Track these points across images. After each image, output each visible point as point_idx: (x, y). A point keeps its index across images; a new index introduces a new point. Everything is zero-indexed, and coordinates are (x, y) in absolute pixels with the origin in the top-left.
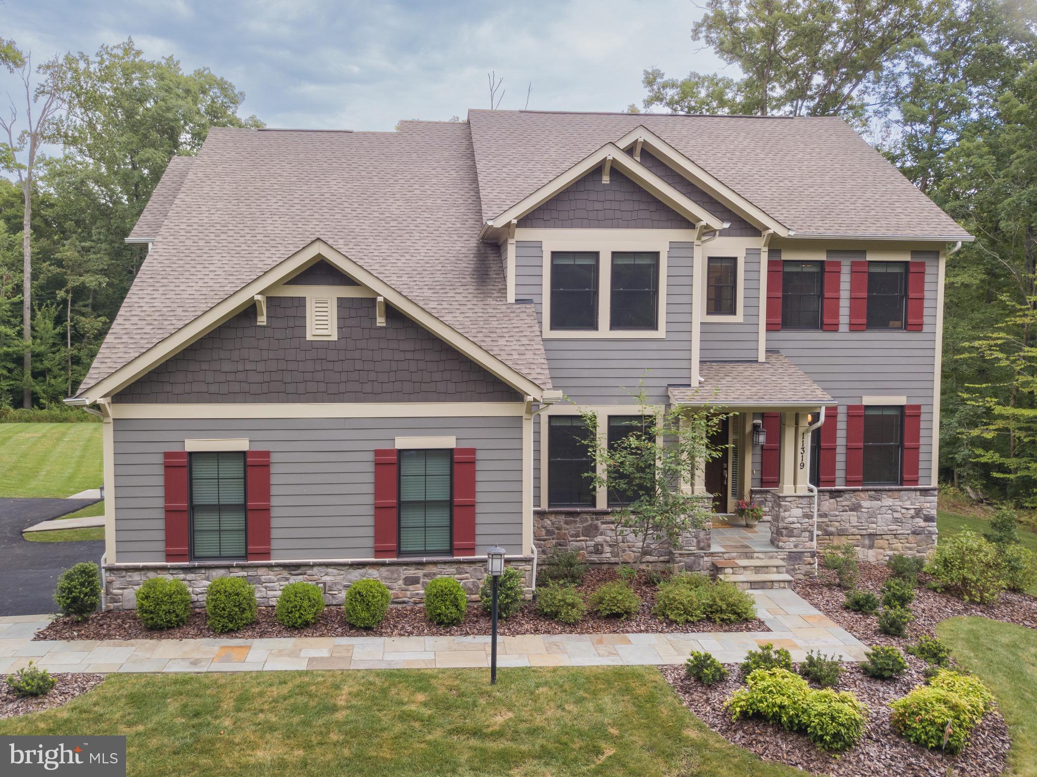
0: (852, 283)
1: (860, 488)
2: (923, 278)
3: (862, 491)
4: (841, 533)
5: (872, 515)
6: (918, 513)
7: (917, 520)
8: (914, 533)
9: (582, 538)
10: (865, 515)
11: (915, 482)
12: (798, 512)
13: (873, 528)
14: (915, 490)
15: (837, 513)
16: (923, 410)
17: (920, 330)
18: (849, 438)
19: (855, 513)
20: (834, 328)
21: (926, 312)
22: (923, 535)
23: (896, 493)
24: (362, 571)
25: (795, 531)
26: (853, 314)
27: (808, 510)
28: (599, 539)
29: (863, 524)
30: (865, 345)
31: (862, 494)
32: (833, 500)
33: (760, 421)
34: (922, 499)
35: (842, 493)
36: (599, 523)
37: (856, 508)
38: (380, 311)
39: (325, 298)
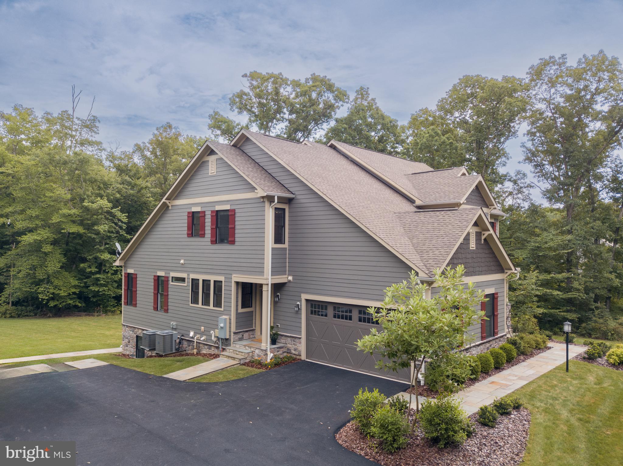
38: (483, 237)
39: (473, 231)
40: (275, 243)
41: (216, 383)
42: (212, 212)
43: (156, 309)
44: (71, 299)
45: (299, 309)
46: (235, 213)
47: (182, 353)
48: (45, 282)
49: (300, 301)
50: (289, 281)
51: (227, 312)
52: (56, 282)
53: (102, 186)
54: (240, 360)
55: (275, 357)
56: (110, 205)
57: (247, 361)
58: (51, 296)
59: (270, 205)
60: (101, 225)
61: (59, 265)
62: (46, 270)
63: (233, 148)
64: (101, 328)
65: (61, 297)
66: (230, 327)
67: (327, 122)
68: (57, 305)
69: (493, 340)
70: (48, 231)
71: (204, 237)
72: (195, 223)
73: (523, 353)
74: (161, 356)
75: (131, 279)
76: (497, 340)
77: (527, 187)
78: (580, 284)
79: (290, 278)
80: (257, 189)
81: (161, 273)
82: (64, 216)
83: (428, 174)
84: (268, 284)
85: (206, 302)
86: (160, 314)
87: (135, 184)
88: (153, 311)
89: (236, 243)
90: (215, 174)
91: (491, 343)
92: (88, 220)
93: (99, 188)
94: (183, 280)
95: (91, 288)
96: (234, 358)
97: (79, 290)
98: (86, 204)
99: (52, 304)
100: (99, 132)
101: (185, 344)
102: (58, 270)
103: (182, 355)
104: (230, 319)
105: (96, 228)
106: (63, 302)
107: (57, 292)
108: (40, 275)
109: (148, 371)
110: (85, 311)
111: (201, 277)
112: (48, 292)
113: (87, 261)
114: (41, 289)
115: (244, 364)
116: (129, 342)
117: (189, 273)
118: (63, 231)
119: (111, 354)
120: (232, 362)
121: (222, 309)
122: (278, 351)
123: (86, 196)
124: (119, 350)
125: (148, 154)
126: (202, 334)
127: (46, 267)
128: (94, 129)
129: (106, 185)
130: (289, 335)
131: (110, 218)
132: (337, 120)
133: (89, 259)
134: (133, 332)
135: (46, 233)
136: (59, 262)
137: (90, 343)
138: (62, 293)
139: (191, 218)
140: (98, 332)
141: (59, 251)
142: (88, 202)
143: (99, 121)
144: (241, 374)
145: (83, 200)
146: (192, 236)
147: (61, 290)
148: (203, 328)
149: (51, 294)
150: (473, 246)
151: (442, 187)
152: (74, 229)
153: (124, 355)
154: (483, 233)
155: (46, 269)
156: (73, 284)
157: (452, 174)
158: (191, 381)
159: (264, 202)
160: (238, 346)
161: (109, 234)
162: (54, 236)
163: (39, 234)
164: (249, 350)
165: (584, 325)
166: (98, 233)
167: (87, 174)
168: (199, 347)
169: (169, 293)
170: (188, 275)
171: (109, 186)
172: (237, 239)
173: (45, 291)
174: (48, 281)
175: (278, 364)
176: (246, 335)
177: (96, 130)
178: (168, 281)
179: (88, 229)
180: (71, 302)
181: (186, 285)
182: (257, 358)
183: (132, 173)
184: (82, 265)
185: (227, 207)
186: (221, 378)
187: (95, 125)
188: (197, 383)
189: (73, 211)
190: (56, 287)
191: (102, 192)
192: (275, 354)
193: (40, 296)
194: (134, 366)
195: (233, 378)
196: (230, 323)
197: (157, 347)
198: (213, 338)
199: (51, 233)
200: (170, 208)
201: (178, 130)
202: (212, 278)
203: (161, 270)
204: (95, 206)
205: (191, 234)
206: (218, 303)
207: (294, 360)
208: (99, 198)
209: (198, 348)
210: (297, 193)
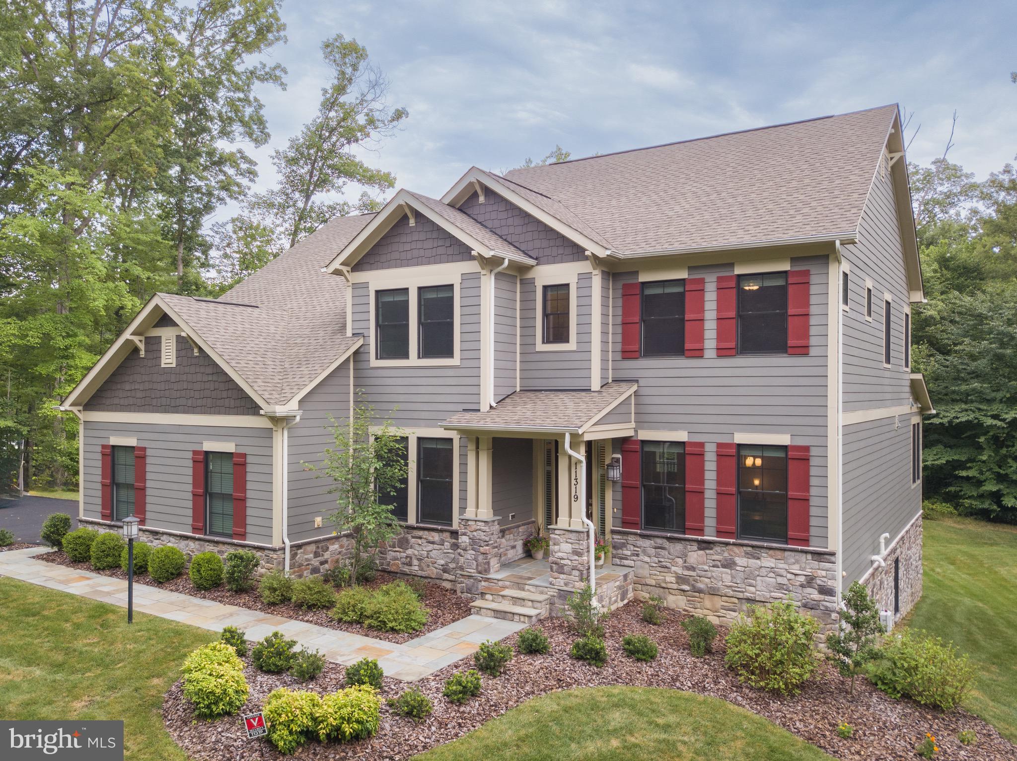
0: (719, 301)
1: (732, 541)
2: (808, 290)
3: (734, 544)
4: (713, 592)
5: (750, 576)
6: (810, 581)
7: (809, 590)
8: (805, 606)
9: (397, 549)
10: (741, 575)
11: (806, 541)
12: (566, 547)
13: (750, 591)
14: (806, 552)
15: (706, 568)
16: (813, 452)
17: (806, 354)
18: (719, 481)
19: (728, 571)
20: (699, 353)
21: (813, 331)
22: (818, 611)
23: (778, 553)
24: (186, 542)
25: (565, 567)
26: (721, 336)
27: (577, 546)
28: (409, 552)
29: (739, 586)
30: (738, 372)
31: (736, 549)
32: (701, 552)
33: (619, 456)
34: (815, 564)
35: (712, 545)
36: (409, 537)
37: (729, 564)
39: (170, 336)
150: (168, 361)
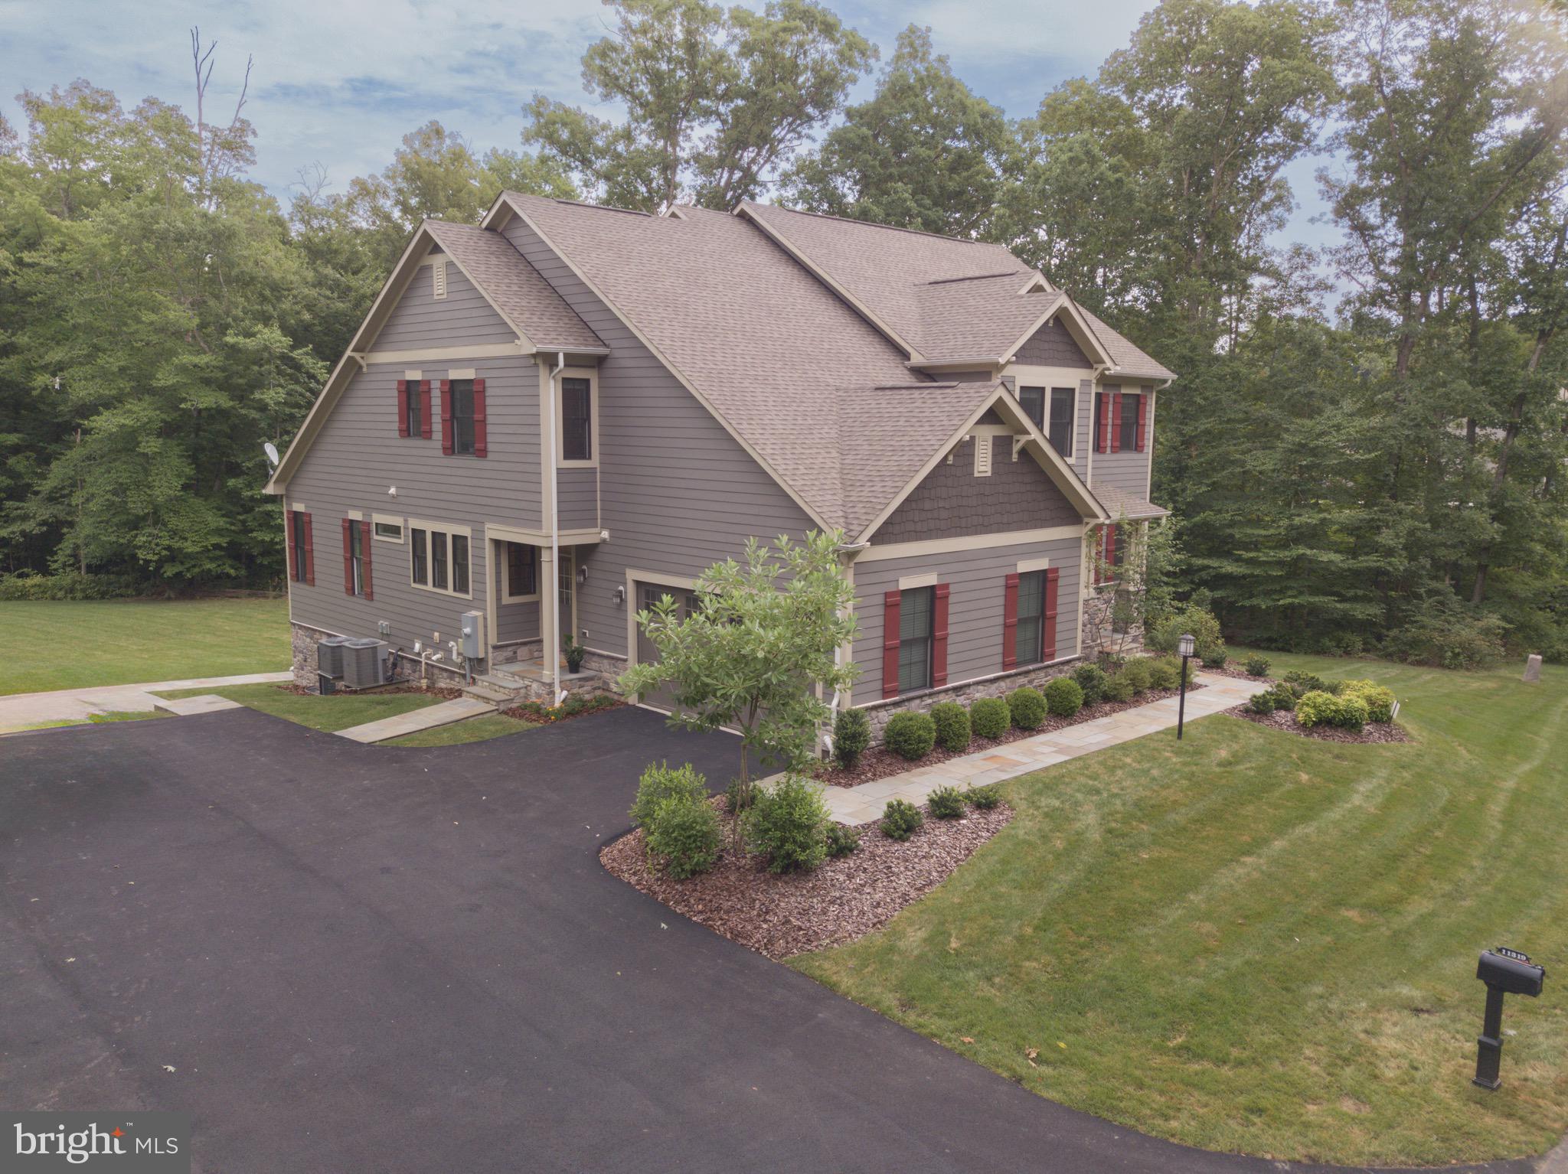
0: (1113, 412)
2: (1145, 408)
17: (1143, 451)
20: (1104, 450)
21: (1146, 435)
26: (1113, 438)
38: (1016, 448)
39: (986, 436)
40: (566, 457)
41: (428, 750)
42: (443, 382)
43: (351, 591)
44: (212, 560)
45: (621, 600)
46: (484, 388)
47: (400, 686)
48: (150, 521)
49: (625, 584)
50: (604, 541)
51: (479, 603)
52: (174, 522)
53: (267, 293)
54: (498, 702)
55: (574, 697)
56: (288, 341)
57: (514, 705)
58: (164, 553)
59: (551, 371)
60: (269, 389)
61: (178, 483)
62: (150, 495)
63: (487, 234)
64: (275, 625)
65: (189, 556)
66: (486, 635)
67: (822, 120)
68: (181, 572)
69: (1039, 669)
70: (149, 404)
71: (430, 438)
72: (413, 406)
73: (1107, 698)
74: (355, 692)
75: (301, 524)
76: (1051, 671)
77: (1316, 288)
78: (1397, 536)
79: (605, 534)
80: (518, 338)
81: (355, 515)
82: (183, 369)
83: (961, 285)
84: (551, 548)
85: (440, 581)
86: (359, 602)
87: (349, 289)
88: (344, 596)
89: (490, 456)
90: (445, 296)
91: (1033, 676)
92: (241, 377)
93: (264, 299)
94: (394, 530)
95: (254, 534)
96: (487, 700)
97: (228, 539)
98: (230, 339)
99: (169, 571)
100: (257, 159)
101: (407, 669)
102: (178, 494)
103: (398, 690)
104: (485, 619)
105: (257, 395)
106: (194, 566)
107: (177, 545)
108: (137, 505)
109: (310, 724)
110: (249, 586)
111: (429, 527)
112: (157, 545)
113: (243, 473)
114: (142, 539)
115: (505, 713)
116: (305, 661)
117: (406, 515)
118: (183, 406)
119: (270, 685)
120: (483, 707)
121: (469, 597)
122: (581, 687)
123: (230, 320)
124: (287, 676)
125: (387, 204)
126: (437, 647)
127: (149, 488)
128: (243, 152)
129: (278, 290)
130: (605, 653)
131: (289, 371)
132: (850, 114)
133: (249, 468)
134: (311, 638)
135: (144, 409)
136: (179, 476)
137: (238, 659)
138: (190, 548)
139: (404, 395)
140: (266, 635)
141: (177, 450)
142: (236, 335)
143: (254, 133)
144: (489, 732)
145: (223, 329)
146: (409, 435)
147: (186, 539)
148: (436, 634)
149: (165, 549)
150: (982, 469)
151: (976, 321)
152: (207, 399)
153: (296, 687)
154: (1016, 437)
155: (149, 492)
156: (213, 526)
157: (1008, 287)
158: (385, 743)
159: (536, 365)
160: (500, 675)
161: (288, 410)
162: (164, 416)
163: (129, 411)
164: (520, 683)
165: (1394, 632)
166: (263, 407)
167: (231, 265)
168: (433, 674)
169: (374, 558)
170: (406, 521)
171: (286, 293)
172: (490, 447)
173: (150, 542)
174: (156, 517)
175: (574, 710)
176: (523, 652)
177: (248, 154)
178: (369, 531)
179: (241, 399)
180: (210, 566)
181: (401, 541)
182: (534, 699)
183: (341, 259)
184: (231, 482)
185: (469, 374)
186: (445, 739)
187: (244, 142)
188: (393, 748)
189: (203, 359)
190: (174, 533)
191: (269, 308)
192: (575, 691)
193: (141, 554)
194: (289, 712)
195: (472, 740)
196: (486, 627)
197: (346, 674)
198: (454, 656)
199: (155, 410)
200: (365, 370)
201: (459, 141)
202: (450, 529)
203: (355, 507)
204: (250, 343)
205: (406, 432)
206: (462, 585)
207: (612, 705)
208: (260, 327)
209: (430, 676)
210: (613, 344)
